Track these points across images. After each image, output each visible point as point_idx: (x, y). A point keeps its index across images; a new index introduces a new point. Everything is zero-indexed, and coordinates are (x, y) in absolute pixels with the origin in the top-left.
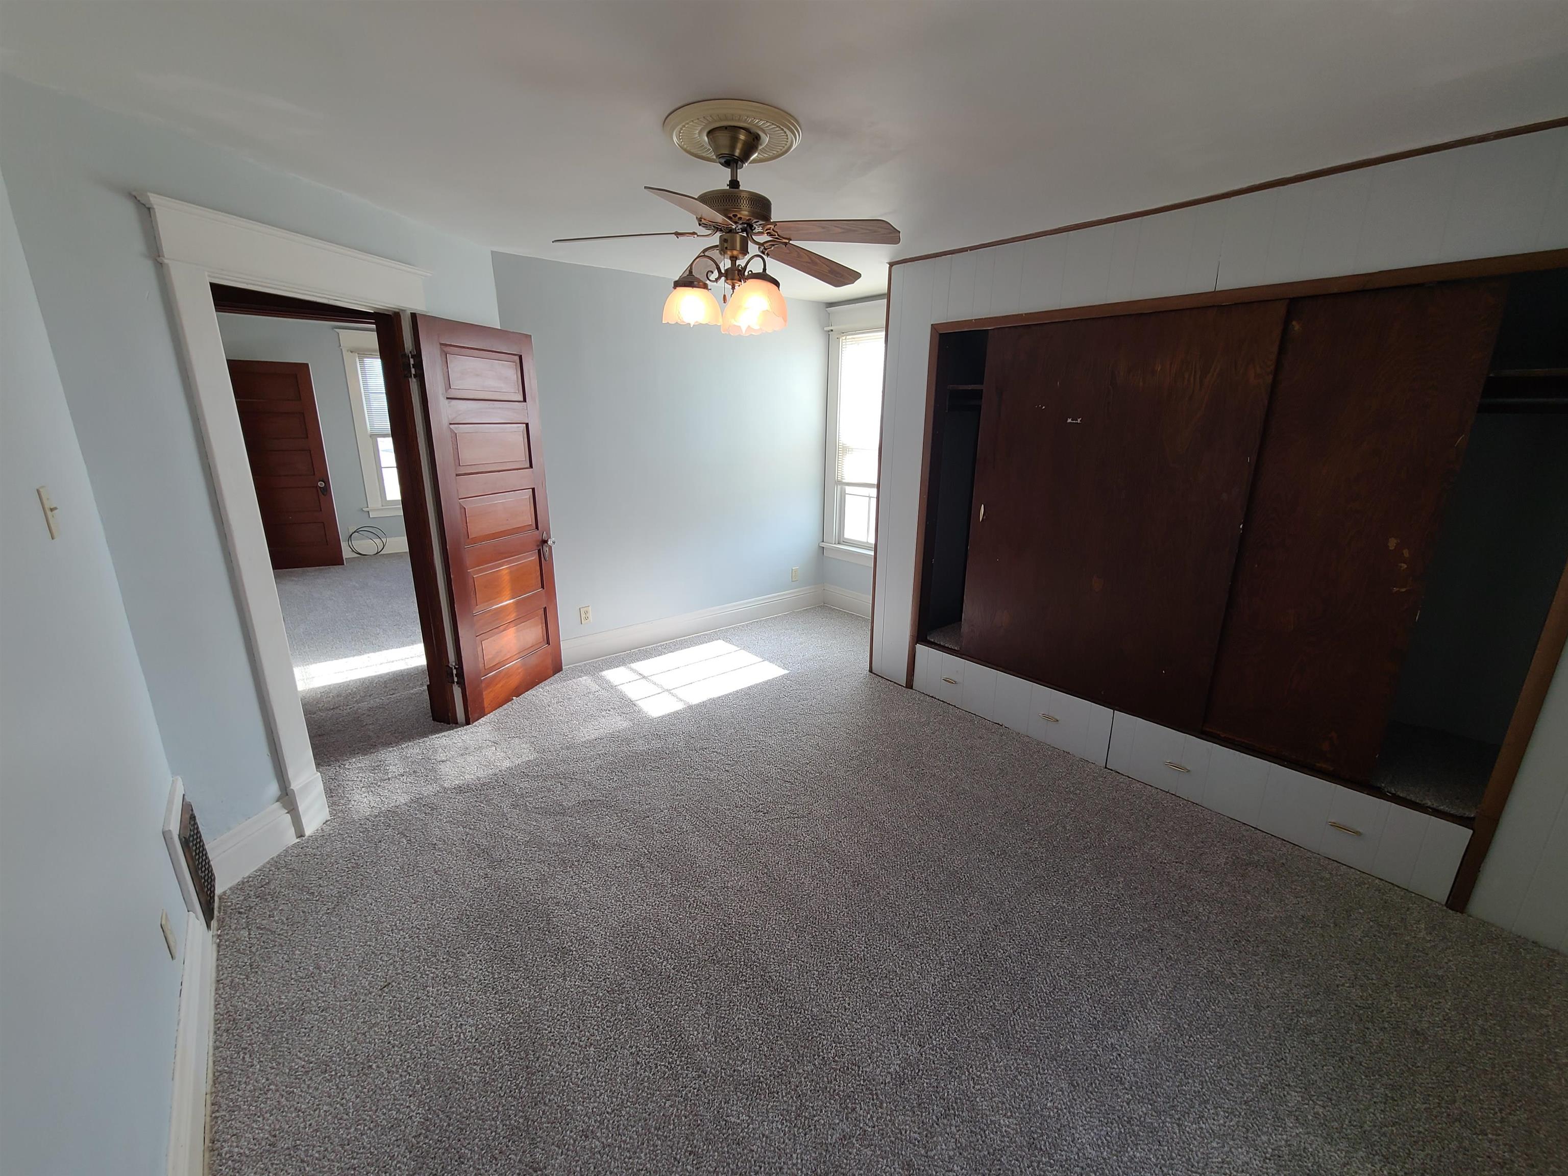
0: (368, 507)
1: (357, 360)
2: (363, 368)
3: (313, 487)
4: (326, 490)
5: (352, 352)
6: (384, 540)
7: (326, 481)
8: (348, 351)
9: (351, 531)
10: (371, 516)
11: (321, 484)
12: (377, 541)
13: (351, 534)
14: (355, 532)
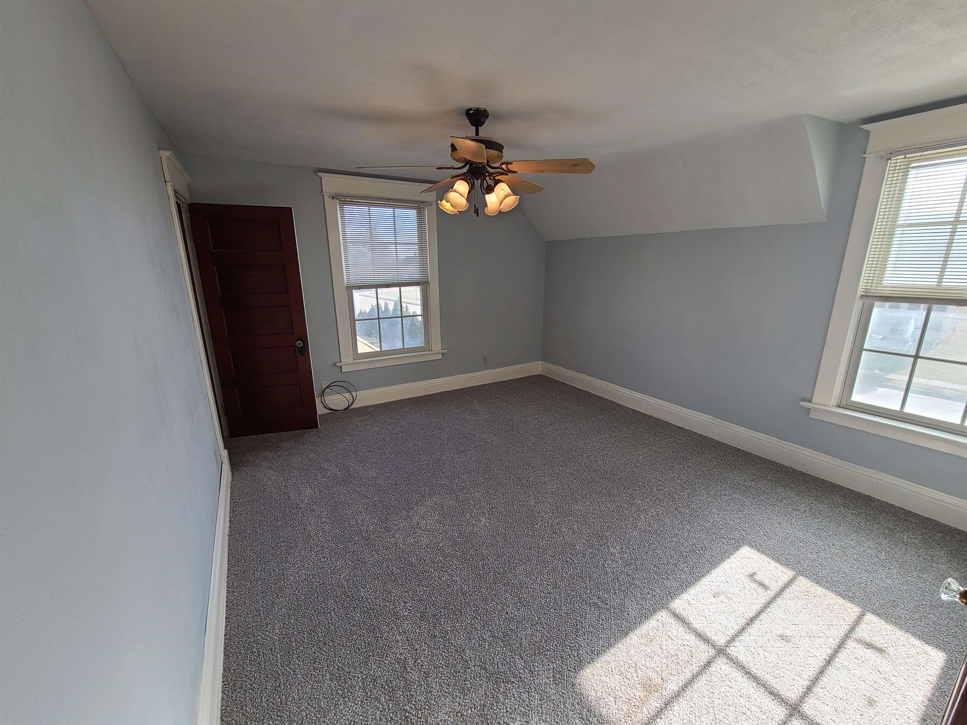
0: (340, 362)
1: (338, 208)
2: (343, 216)
3: (293, 346)
4: (304, 350)
5: (333, 198)
6: (354, 394)
7: (304, 339)
8: (329, 197)
9: (324, 387)
10: (343, 371)
11: (299, 343)
12: (347, 395)
13: (323, 389)
14: (327, 387)
